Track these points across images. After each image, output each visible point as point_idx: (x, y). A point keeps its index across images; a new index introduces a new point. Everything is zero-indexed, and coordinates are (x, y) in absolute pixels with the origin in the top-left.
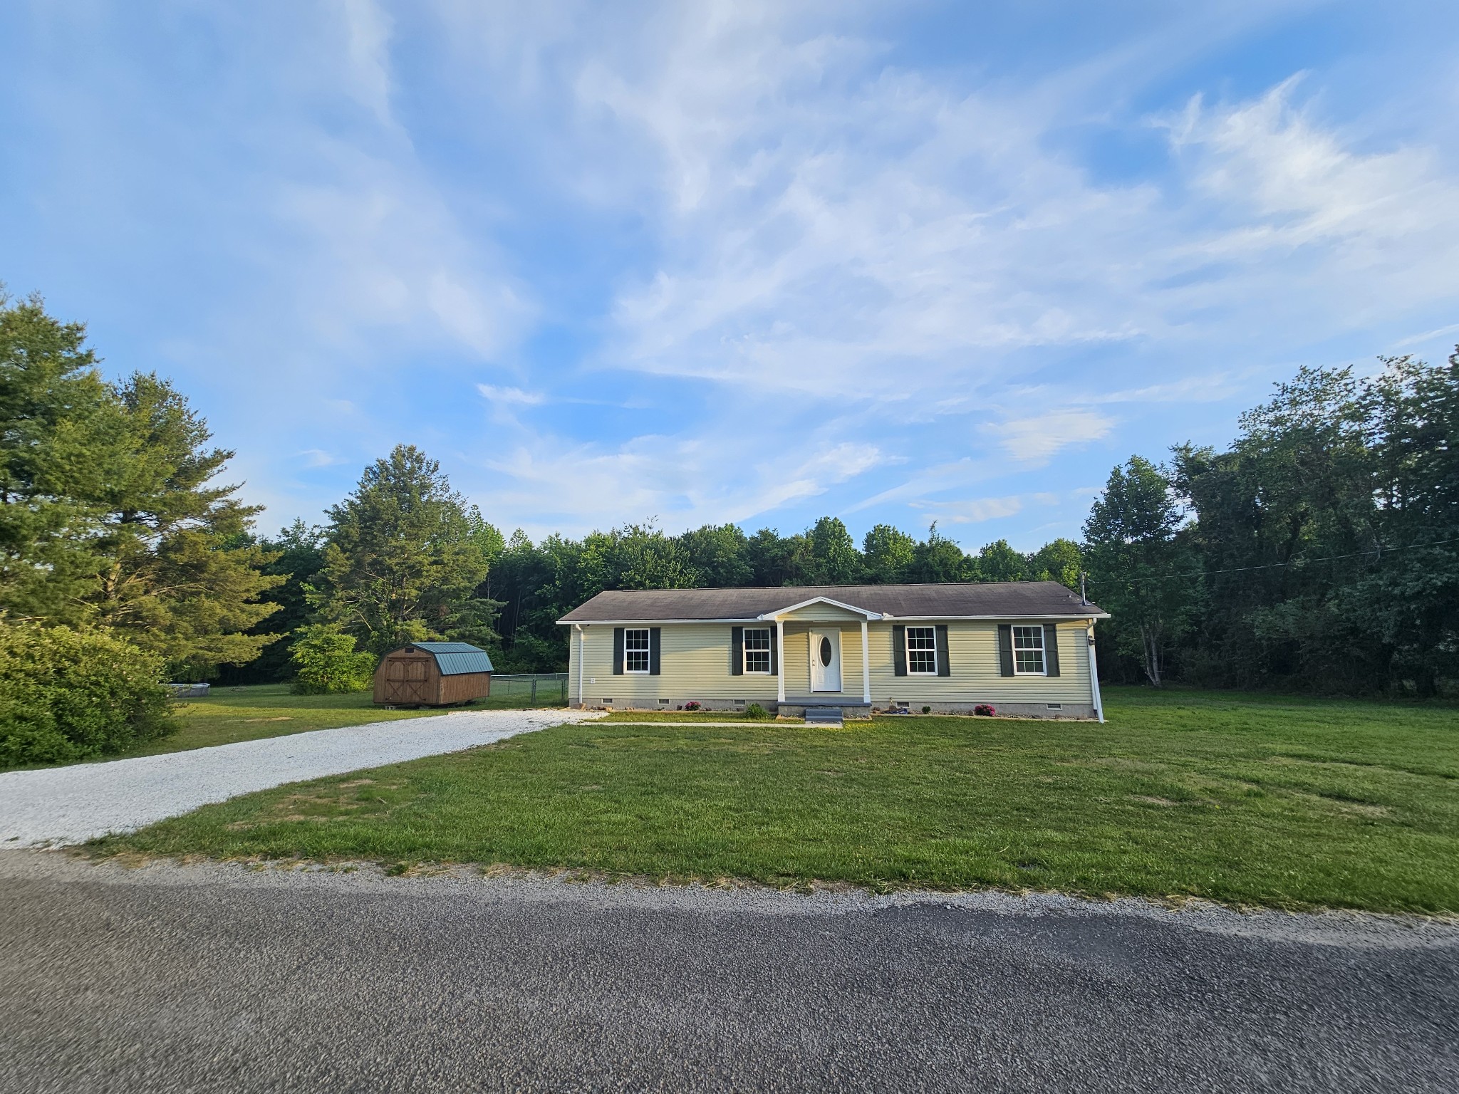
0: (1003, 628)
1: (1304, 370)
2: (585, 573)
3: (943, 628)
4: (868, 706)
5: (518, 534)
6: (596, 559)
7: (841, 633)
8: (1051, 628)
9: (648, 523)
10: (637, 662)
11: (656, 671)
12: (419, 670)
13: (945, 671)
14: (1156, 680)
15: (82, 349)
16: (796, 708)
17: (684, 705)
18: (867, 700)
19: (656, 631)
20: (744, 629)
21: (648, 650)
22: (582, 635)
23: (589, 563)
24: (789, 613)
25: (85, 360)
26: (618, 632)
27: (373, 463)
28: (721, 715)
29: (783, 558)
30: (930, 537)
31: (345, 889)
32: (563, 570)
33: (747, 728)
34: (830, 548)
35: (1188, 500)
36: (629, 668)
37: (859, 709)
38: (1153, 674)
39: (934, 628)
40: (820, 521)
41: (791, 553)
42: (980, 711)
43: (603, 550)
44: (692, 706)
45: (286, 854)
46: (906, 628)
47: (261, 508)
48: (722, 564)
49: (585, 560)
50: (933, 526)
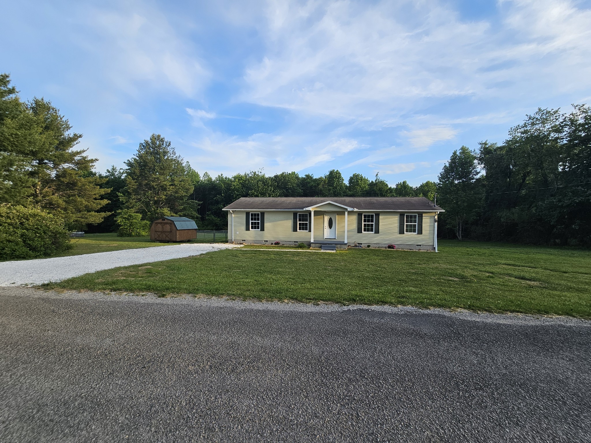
0: (402, 215)
1: (540, 110)
2: (234, 191)
3: (378, 215)
4: (346, 244)
5: (206, 174)
6: (238, 185)
7: (337, 216)
8: (421, 215)
9: (260, 171)
10: (255, 226)
11: (263, 229)
12: (168, 227)
13: (377, 232)
14: (460, 238)
15: (10, 86)
16: (318, 245)
17: (274, 243)
18: (346, 242)
19: (263, 214)
20: (298, 214)
21: (260, 221)
22: (233, 215)
23: (235, 187)
24: (316, 207)
25: (12, 91)
26: (247, 214)
27: (143, 142)
28: (288, 247)
29: (315, 186)
30: (376, 179)
31: (143, 301)
32: (225, 190)
33: (298, 251)
34: (335, 183)
35: (483, 166)
36: (252, 228)
37: (342, 245)
38: (459, 235)
39: (374, 214)
40: (331, 171)
41: (318, 184)
42: (390, 247)
43: (241, 181)
44: (277, 243)
45: (119, 290)
46: (363, 214)
47: (97, 160)
48: (290, 188)
49: (234, 185)
50: (377, 174)
